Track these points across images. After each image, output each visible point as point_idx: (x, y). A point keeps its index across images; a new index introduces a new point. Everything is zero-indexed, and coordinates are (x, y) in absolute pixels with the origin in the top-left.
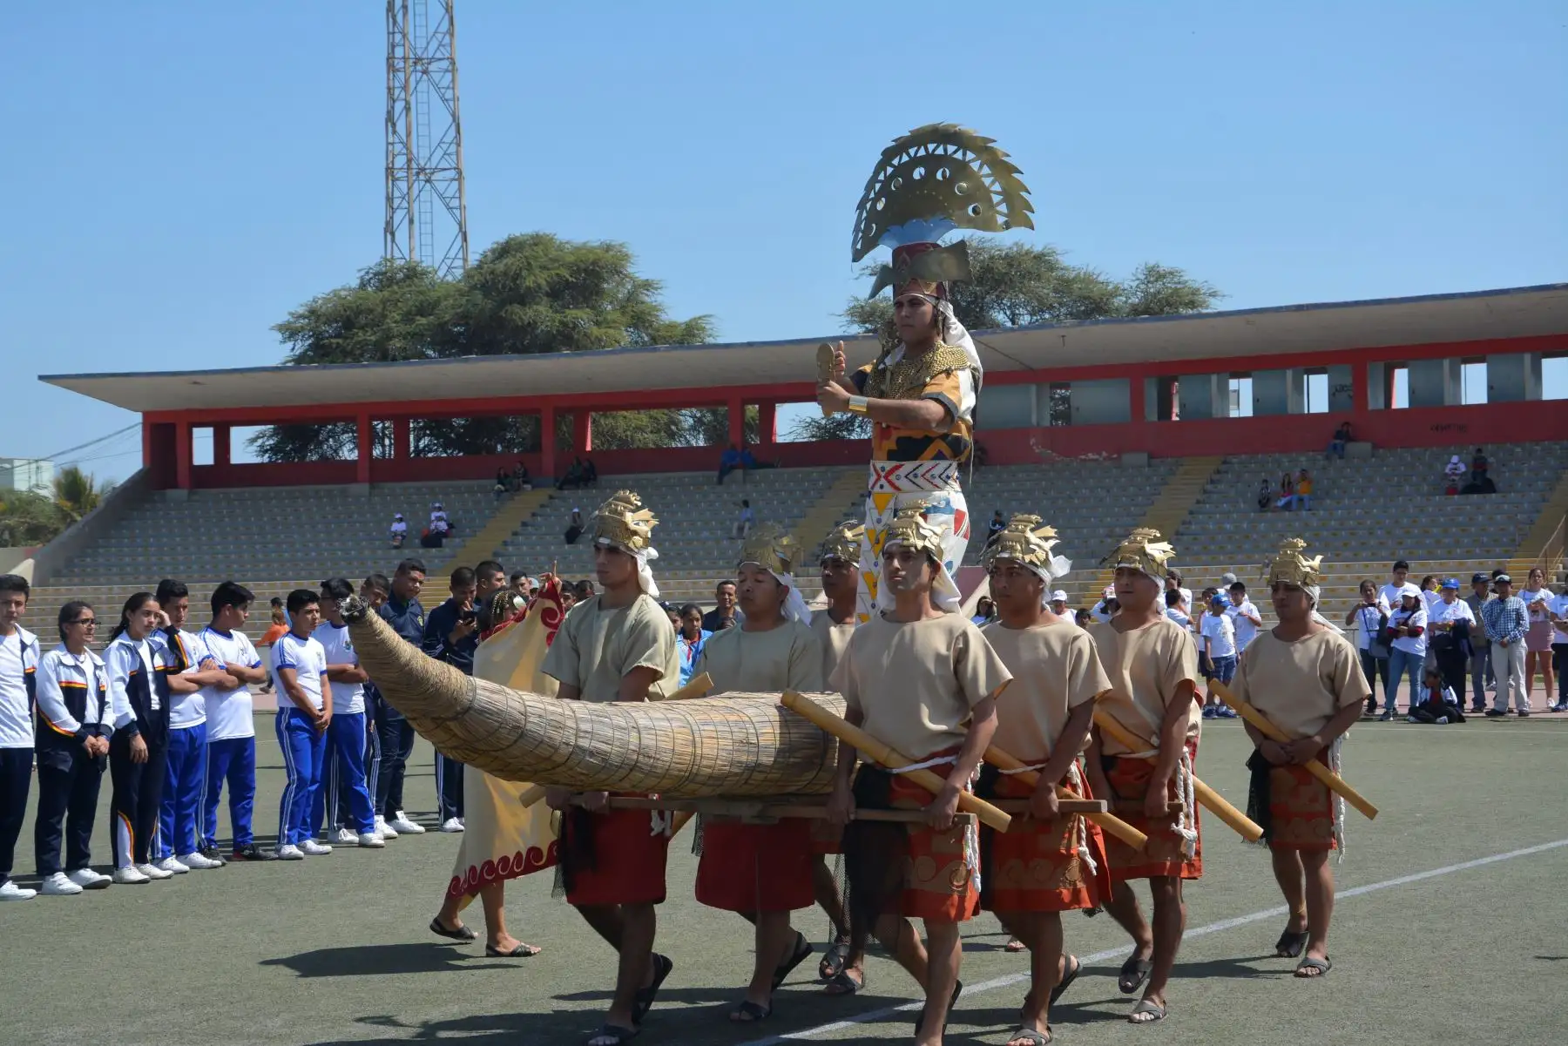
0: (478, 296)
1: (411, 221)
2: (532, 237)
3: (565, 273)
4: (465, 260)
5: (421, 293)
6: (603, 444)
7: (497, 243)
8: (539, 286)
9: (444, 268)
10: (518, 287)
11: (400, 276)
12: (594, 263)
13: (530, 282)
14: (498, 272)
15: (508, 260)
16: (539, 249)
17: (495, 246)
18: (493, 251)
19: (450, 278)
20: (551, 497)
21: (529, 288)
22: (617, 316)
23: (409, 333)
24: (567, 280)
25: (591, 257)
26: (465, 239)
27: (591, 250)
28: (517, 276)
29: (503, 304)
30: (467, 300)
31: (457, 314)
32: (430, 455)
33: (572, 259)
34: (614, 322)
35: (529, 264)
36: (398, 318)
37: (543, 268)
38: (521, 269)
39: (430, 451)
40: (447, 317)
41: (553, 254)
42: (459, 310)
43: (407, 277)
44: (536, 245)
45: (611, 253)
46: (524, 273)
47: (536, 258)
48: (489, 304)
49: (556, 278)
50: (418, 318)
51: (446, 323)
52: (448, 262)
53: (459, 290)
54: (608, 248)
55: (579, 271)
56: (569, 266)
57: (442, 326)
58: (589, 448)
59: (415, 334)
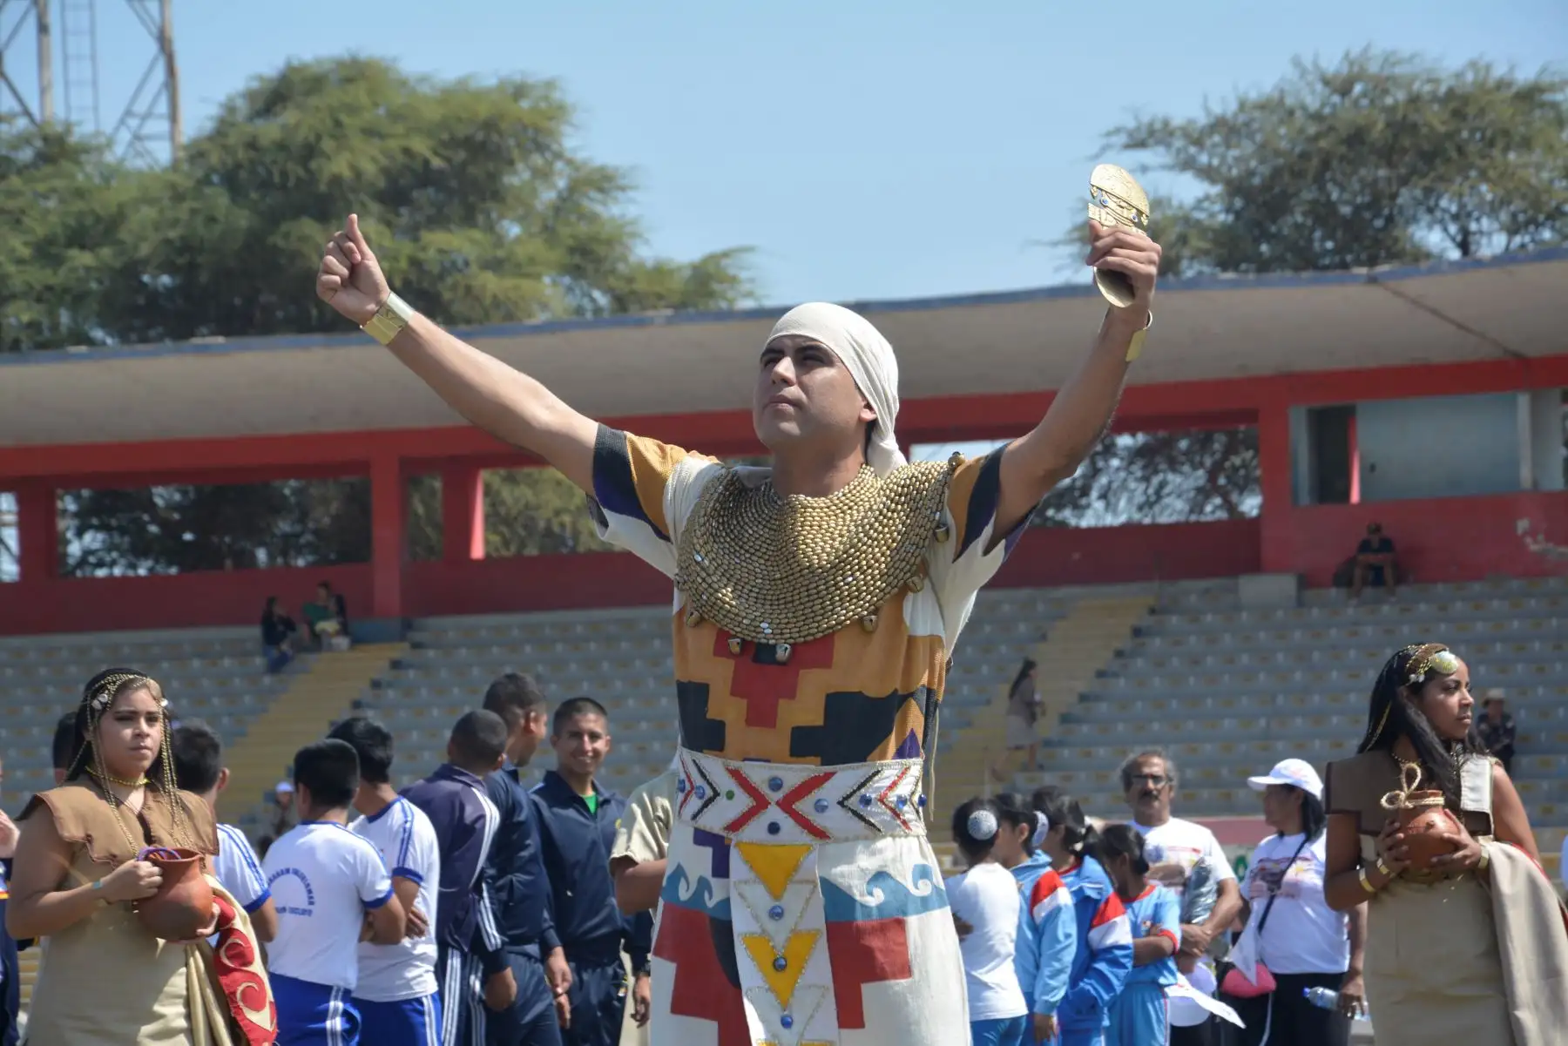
0: (220, 199)
1: (43, 29)
2: (340, 64)
3: (420, 146)
4: (173, 117)
5: (80, 193)
6: (506, 543)
7: (260, 78)
8: (358, 174)
9: (124, 136)
10: (312, 177)
11: (26, 155)
12: (490, 125)
13: (339, 166)
14: (264, 141)
15: (289, 116)
16: (359, 94)
17: (255, 85)
18: (250, 95)
19: (139, 163)
20: (396, 665)
21: (336, 180)
22: (537, 247)
23: (49, 288)
24: (426, 162)
25: (483, 111)
26: (171, 71)
27: (480, 95)
28: (310, 151)
29: (273, 219)
30: (194, 212)
31: (168, 242)
32: (101, 573)
33: (433, 114)
34: (532, 261)
35: (338, 124)
36: (26, 252)
37: (370, 132)
38: (319, 137)
39: (100, 564)
40: (144, 250)
41: (399, 100)
42: (173, 234)
43: (44, 158)
44: (349, 80)
45: (525, 104)
46: (327, 145)
47: (353, 110)
48: (243, 219)
49: (401, 158)
50: (74, 253)
51: (145, 262)
52: (133, 123)
53: (173, 186)
54: (519, 91)
55: (455, 143)
56: (429, 132)
57: (131, 270)
58: (478, 551)
59: (66, 290)
